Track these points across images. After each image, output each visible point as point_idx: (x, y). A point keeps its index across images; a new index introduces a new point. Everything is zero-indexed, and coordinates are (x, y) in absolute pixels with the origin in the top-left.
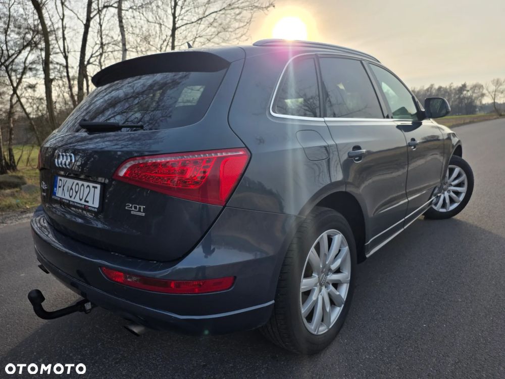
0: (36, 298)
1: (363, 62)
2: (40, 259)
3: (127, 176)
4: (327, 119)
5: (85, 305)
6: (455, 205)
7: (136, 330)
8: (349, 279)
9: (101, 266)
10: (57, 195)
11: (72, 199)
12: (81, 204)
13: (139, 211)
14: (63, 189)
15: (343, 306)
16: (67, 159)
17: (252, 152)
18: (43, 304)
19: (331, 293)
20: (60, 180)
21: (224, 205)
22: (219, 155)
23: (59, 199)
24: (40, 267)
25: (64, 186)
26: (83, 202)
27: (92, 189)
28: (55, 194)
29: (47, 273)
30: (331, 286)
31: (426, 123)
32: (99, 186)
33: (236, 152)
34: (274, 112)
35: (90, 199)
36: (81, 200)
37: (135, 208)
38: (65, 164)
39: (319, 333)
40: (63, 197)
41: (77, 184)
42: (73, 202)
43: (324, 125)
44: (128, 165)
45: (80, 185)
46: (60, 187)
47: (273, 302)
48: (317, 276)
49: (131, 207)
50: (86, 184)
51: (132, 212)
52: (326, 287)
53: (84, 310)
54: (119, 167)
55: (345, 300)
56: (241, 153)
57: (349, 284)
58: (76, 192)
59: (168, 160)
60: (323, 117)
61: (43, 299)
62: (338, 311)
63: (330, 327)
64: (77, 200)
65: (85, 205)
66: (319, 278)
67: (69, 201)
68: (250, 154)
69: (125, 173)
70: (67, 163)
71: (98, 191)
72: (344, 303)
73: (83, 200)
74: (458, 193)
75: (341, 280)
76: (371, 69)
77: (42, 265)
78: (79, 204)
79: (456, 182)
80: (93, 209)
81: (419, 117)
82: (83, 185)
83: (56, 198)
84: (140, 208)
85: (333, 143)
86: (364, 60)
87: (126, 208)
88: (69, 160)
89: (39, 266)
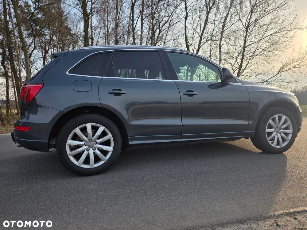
6: (286, 143)
74: (287, 134)
79: (284, 126)
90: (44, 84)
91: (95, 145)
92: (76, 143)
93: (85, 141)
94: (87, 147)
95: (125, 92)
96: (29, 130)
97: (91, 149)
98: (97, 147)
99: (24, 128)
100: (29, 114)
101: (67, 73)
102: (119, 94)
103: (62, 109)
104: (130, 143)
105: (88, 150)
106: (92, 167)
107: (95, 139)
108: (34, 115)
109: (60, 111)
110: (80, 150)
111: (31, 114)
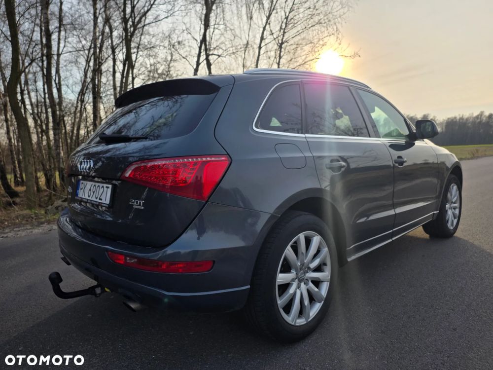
0: (56, 279)
1: (351, 87)
2: (62, 252)
3: (132, 176)
4: (307, 135)
5: (96, 289)
7: (133, 306)
8: (329, 278)
9: (107, 250)
10: (79, 196)
11: (90, 198)
12: (97, 202)
13: (140, 205)
14: (84, 191)
15: (323, 302)
16: (87, 165)
17: (233, 159)
18: (61, 285)
19: (310, 289)
20: (82, 183)
21: (206, 200)
22: (204, 159)
23: (80, 199)
24: (63, 259)
25: (84, 188)
26: (98, 200)
27: (105, 189)
28: (77, 195)
29: (68, 264)
30: (310, 282)
31: (418, 143)
32: (110, 186)
33: (219, 157)
34: (257, 127)
35: (103, 197)
36: (96, 198)
37: (137, 202)
38: (86, 169)
39: (297, 324)
40: (83, 197)
41: (95, 185)
42: (91, 200)
43: (305, 140)
44: (133, 167)
45: (97, 186)
46: (81, 189)
47: (249, 287)
48: (295, 273)
49: (134, 203)
50: (101, 185)
51: (134, 206)
52: (305, 284)
53: (95, 294)
54: (125, 170)
55: (325, 297)
56: (223, 159)
57: (329, 283)
58: (94, 192)
59: (163, 163)
60: (305, 134)
61: (61, 280)
62: (318, 306)
63: (309, 320)
64: (94, 199)
65: (99, 202)
66: (297, 274)
67: (88, 200)
68: (230, 160)
69: (130, 175)
70: (87, 168)
71: (109, 191)
72: (324, 300)
73: (98, 198)
75: (321, 278)
76: (358, 94)
77: (65, 257)
78: (95, 201)
80: (105, 205)
81: (412, 138)
82: (99, 186)
83: (78, 198)
84: (140, 203)
85: (311, 155)
86: (351, 86)
87: (130, 203)
88: (89, 166)
89: (61, 258)
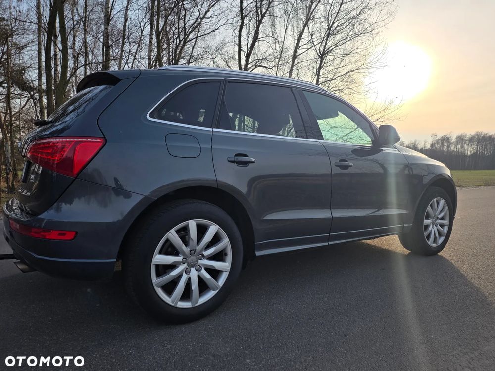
90: (105, 137)
91: (200, 262)
92: (169, 259)
93: (184, 254)
94: (185, 266)
95: (253, 160)
96: (72, 238)
97: (193, 270)
98: (204, 265)
99: (60, 234)
100: (61, 203)
101: (148, 117)
102: (246, 163)
103: (147, 193)
104: (258, 253)
105: (187, 271)
106: (196, 305)
107: (202, 251)
108: (68, 205)
109: (145, 196)
110: (175, 273)
111: (63, 204)
